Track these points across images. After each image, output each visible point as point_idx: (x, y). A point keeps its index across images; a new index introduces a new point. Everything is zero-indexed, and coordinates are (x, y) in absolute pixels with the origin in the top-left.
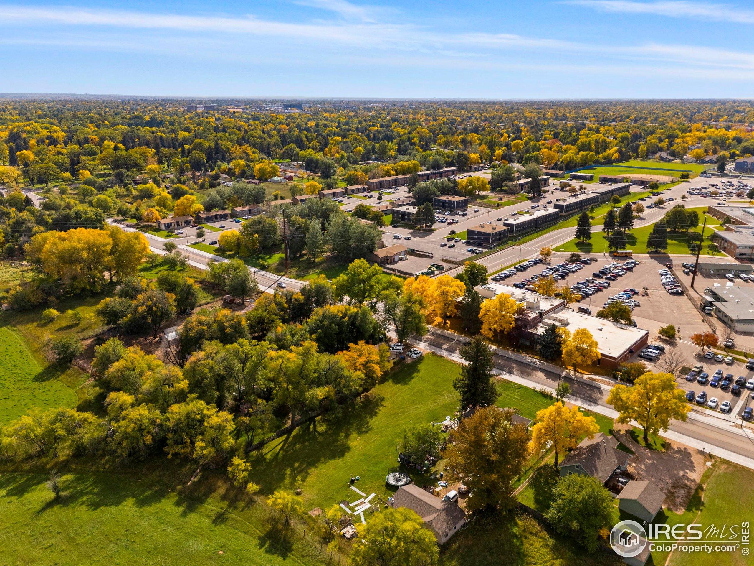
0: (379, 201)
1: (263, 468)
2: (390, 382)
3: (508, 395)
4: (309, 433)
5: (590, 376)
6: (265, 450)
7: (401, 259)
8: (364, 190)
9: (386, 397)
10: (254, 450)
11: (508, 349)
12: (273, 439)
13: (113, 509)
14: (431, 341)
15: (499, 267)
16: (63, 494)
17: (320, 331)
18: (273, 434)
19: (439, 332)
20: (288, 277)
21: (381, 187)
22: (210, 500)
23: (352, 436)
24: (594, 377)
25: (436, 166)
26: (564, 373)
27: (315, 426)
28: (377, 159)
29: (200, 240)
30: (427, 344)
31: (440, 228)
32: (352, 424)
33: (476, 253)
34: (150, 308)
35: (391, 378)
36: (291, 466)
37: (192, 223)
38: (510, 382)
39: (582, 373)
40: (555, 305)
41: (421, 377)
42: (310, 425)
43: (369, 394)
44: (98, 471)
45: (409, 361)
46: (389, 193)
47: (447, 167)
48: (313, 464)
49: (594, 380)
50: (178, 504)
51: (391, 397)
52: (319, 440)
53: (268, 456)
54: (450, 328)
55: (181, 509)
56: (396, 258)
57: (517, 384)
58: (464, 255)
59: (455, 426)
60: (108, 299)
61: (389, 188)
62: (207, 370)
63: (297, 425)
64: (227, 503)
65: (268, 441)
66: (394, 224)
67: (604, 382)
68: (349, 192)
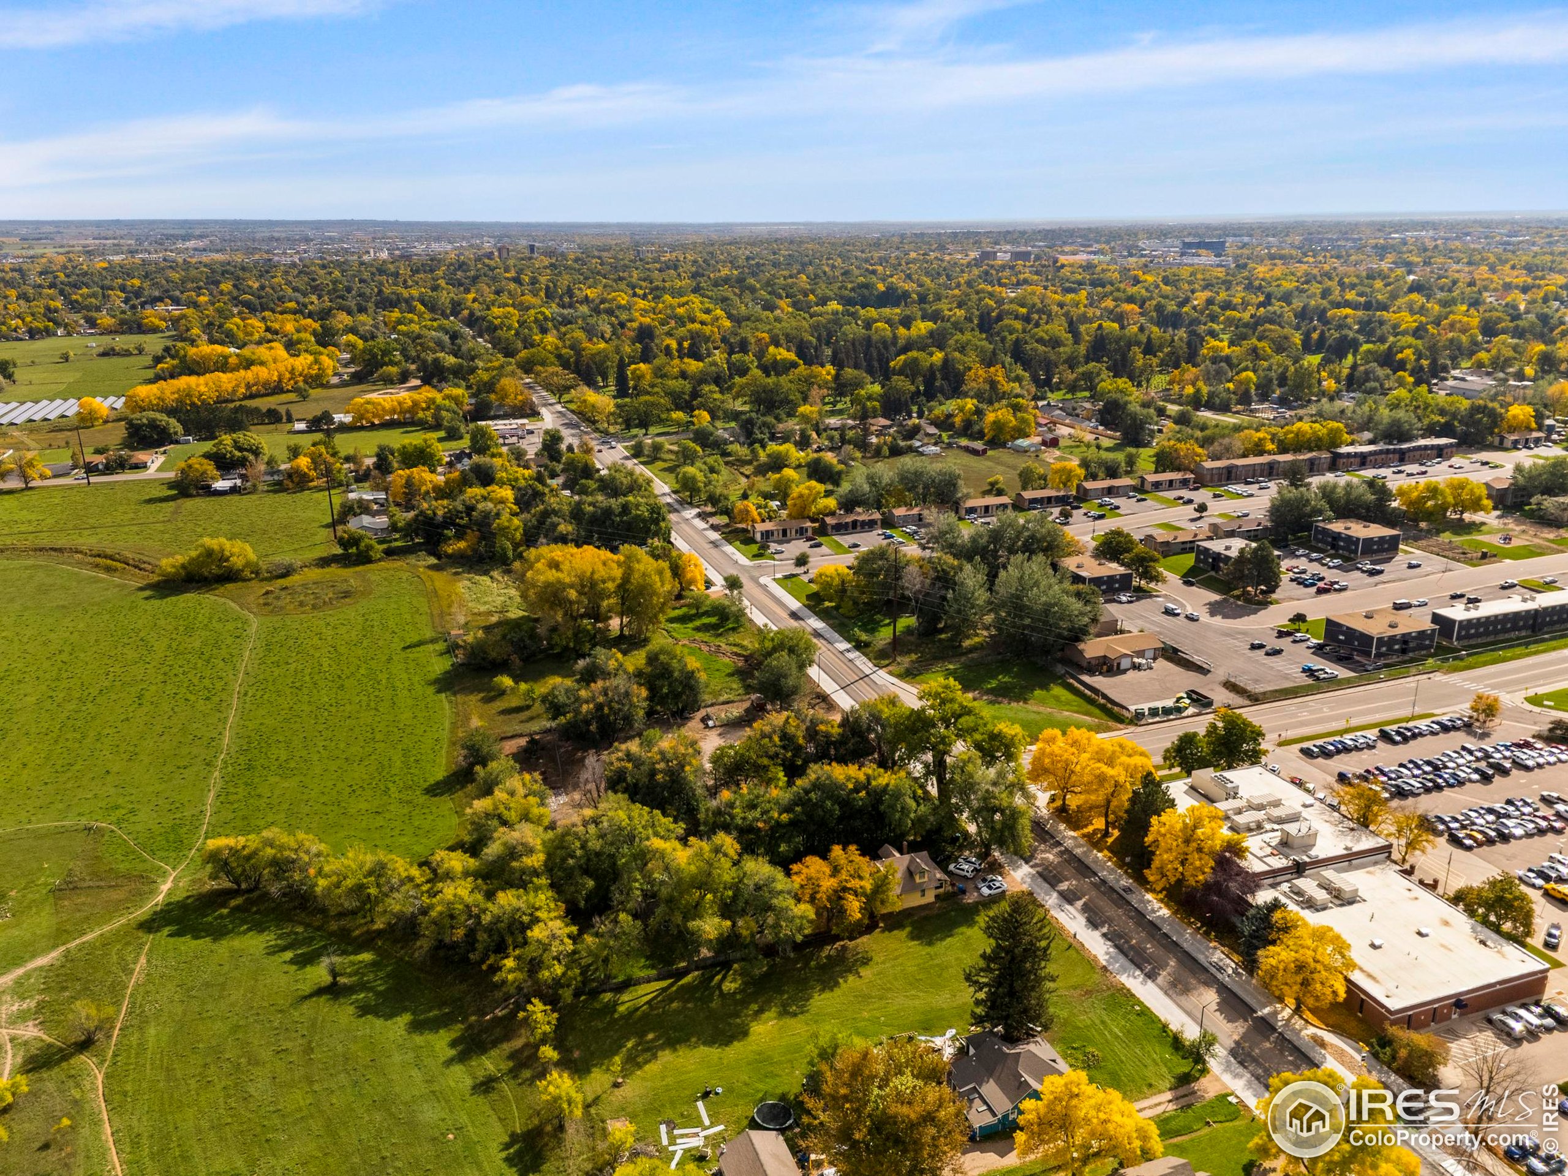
0: (1198, 515)
1: (600, 1025)
2: (903, 934)
3: (1103, 1022)
4: (707, 988)
5: (1320, 1033)
6: (625, 997)
7: (1136, 667)
8: (1184, 483)
9: (875, 959)
10: (611, 990)
11: (1190, 924)
12: (649, 980)
13: (379, 1023)
14: (1046, 869)
15: (1341, 725)
16: (342, 980)
17: (798, 809)
18: (653, 972)
19: (1078, 851)
20: (890, 673)
21: (1229, 478)
22: (494, 1053)
23: (767, 1015)
24: (1329, 1037)
25: (1396, 433)
26: (1267, 1010)
27: (724, 978)
28: (1283, 402)
29: (800, 570)
30: (1033, 871)
31: (1292, 599)
32: (782, 993)
33: (1318, 679)
34: (599, 707)
35: (912, 924)
36: (641, 1035)
37: (810, 533)
38: (1129, 995)
39: (1307, 1021)
40: (1355, 850)
41: (969, 938)
42: (718, 973)
43: (851, 944)
44: (402, 959)
45: (970, 898)
46: (1239, 496)
47: (1423, 437)
48: (672, 1044)
49: (1322, 1044)
50: (453, 1044)
51: (883, 963)
52: (713, 1005)
53: (622, 1009)
54: (1110, 849)
55: (452, 1052)
56: (1125, 663)
57: (1141, 1003)
58: (1286, 677)
59: (948, 1052)
60: (558, 680)
61: (1248, 483)
62: (578, 844)
63: (697, 969)
64: (511, 1064)
65: (638, 982)
66: (1190, 578)
67: (1340, 1056)
68: (1148, 487)
